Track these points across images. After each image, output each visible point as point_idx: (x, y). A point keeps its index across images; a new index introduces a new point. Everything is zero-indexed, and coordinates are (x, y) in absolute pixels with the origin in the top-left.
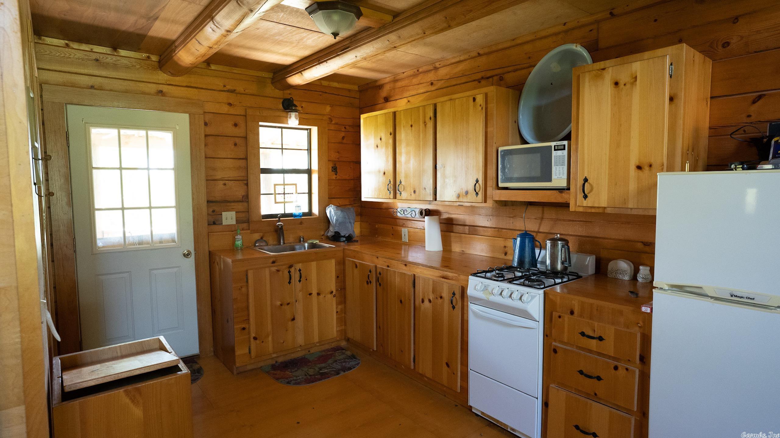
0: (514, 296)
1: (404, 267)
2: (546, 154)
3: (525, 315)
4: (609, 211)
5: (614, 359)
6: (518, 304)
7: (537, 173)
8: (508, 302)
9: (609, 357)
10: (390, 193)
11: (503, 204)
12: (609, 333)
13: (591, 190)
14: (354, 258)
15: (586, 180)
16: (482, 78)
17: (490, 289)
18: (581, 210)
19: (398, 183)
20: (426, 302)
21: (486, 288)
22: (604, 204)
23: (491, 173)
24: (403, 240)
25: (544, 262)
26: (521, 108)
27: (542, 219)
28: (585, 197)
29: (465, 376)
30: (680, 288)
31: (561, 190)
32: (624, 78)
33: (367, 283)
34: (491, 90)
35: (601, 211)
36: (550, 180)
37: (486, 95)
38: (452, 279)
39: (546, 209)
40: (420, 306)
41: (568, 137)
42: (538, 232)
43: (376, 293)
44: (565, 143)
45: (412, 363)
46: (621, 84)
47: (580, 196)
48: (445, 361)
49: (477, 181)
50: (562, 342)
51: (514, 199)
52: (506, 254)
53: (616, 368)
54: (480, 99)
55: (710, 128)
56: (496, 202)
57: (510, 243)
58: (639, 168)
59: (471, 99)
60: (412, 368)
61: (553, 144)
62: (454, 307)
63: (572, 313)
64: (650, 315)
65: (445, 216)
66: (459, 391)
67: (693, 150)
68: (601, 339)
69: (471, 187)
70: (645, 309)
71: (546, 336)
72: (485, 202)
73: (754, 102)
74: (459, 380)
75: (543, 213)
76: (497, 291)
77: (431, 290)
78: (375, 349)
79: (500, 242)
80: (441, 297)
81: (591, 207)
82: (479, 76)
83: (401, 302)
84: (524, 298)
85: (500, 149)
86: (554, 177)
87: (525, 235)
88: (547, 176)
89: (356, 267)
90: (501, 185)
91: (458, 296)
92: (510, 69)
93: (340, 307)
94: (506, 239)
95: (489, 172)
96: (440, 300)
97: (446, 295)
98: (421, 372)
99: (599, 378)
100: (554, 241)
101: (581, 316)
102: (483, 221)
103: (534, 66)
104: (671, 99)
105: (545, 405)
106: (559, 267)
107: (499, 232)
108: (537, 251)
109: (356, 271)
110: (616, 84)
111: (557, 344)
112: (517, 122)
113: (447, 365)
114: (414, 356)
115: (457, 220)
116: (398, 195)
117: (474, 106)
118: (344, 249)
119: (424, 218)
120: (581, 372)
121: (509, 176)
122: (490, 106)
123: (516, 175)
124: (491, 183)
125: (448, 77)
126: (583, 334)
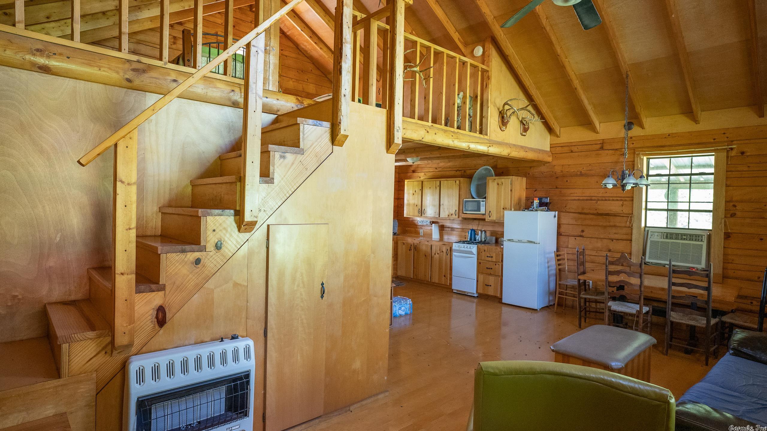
0: (468, 247)
1: (427, 242)
2: (479, 203)
3: (471, 253)
4: (496, 221)
5: (496, 262)
6: (469, 250)
7: (476, 209)
8: (466, 249)
9: (494, 262)
10: (419, 214)
11: (465, 219)
12: (494, 255)
13: (491, 215)
14: (403, 240)
15: (490, 212)
16: (458, 170)
17: (460, 246)
18: (489, 221)
19: (423, 210)
20: (437, 254)
21: (459, 246)
22: (495, 219)
23: (461, 208)
24: (420, 235)
25: (478, 240)
26: (471, 186)
27: (479, 225)
28: (490, 217)
29: (451, 279)
30: (509, 240)
31: (483, 214)
32: (500, 183)
33: (410, 250)
34: (462, 179)
35: (494, 221)
36: (480, 211)
37: (460, 181)
38: (447, 245)
39: (480, 221)
40: (434, 257)
41: (485, 198)
42: (477, 230)
43: (414, 255)
44: (485, 200)
45: (430, 279)
46: (499, 184)
47: (488, 216)
48: (443, 275)
49: (456, 210)
50: (482, 260)
51: (468, 217)
52: (465, 238)
53: (496, 265)
54: (458, 182)
55: (526, 197)
56: (463, 218)
57: (467, 234)
58: (503, 209)
59: (454, 181)
60: (430, 281)
61: (481, 200)
62: (447, 255)
63: (485, 251)
64: (503, 248)
65: (441, 224)
66: (449, 285)
67: (518, 204)
68: (492, 257)
69: (453, 212)
70: (502, 247)
71: (478, 259)
72: (459, 218)
73: (535, 191)
74: (449, 281)
75: (479, 223)
76: (462, 246)
77: (438, 249)
78: (412, 277)
79: (463, 234)
80: (443, 252)
81: (492, 220)
82: (456, 169)
83: (426, 256)
84: (471, 247)
85: (464, 200)
86: (481, 210)
87: (472, 230)
88: (479, 210)
89: (404, 244)
90: (464, 212)
91: (449, 250)
92: (468, 169)
93: (394, 262)
94: (466, 232)
95: (460, 207)
96: (442, 253)
97: (444, 250)
98: (433, 282)
99: (491, 269)
100: (482, 231)
101: (487, 251)
102: (456, 226)
103: (478, 169)
104: (511, 190)
105: (477, 281)
106: (483, 240)
107: (463, 230)
108: (476, 236)
109: (404, 246)
110: (498, 184)
111: (481, 261)
112: (470, 190)
113: (445, 276)
114: (431, 276)
115: (446, 225)
116: (423, 215)
117: (456, 184)
118: (397, 237)
119: (432, 225)
120: (487, 268)
121: (467, 209)
122: (461, 185)
123: (469, 209)
124: (461, 212)
125: (443, 167)
126: (488, 256)
